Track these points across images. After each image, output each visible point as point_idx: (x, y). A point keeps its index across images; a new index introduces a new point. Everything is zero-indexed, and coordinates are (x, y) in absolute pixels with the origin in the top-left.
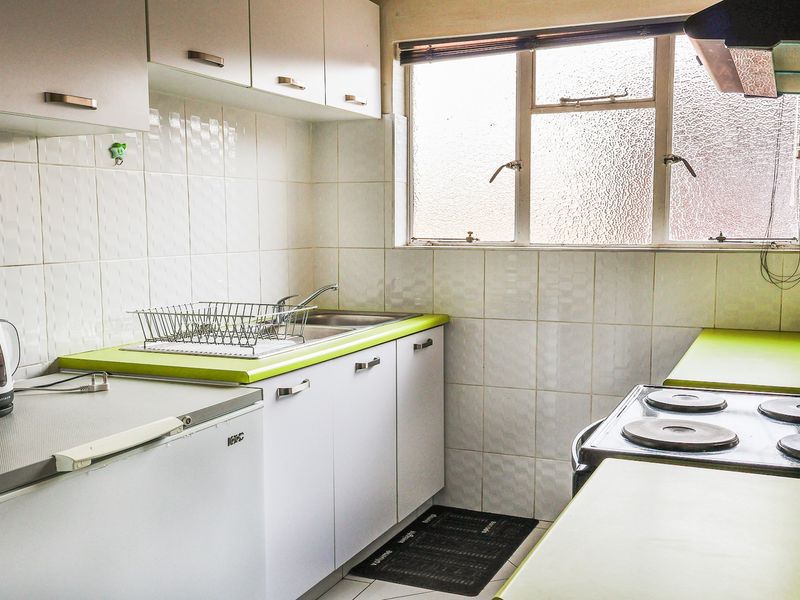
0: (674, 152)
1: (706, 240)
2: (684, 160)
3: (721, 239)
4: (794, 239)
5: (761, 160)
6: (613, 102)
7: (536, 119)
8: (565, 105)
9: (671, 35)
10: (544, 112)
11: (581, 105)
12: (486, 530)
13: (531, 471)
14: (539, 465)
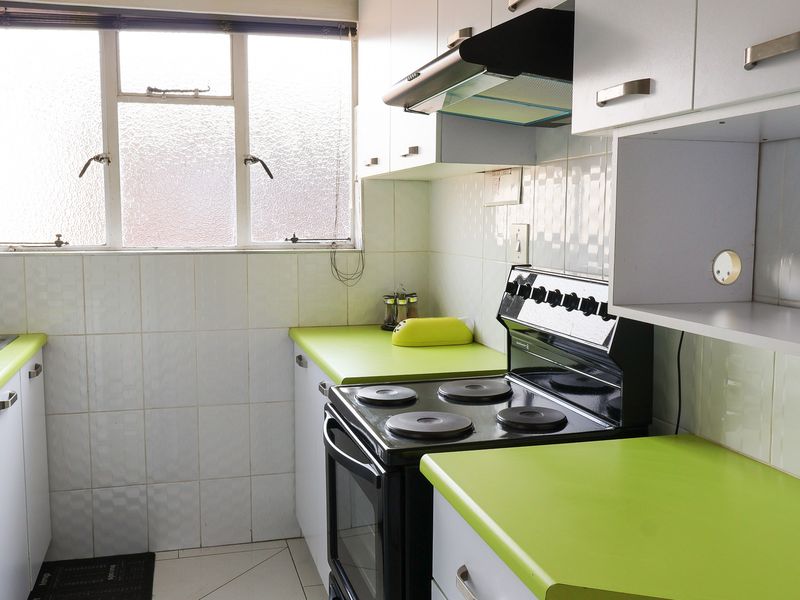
0: (253, 153)
1: (283, 241)
2: (262, 162)
3: (294, 240)
4: (349, 239)
5: (321, 165)
6: (196, 97)
7: (124, 109)
8: (153, 95)
9: (244, 34)
10: (131, 101)
11: (168, 97)
12: (111, 577)
13: (143, 500)
14: (151, 492)
